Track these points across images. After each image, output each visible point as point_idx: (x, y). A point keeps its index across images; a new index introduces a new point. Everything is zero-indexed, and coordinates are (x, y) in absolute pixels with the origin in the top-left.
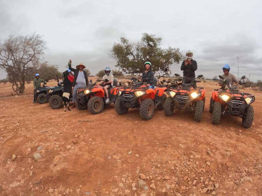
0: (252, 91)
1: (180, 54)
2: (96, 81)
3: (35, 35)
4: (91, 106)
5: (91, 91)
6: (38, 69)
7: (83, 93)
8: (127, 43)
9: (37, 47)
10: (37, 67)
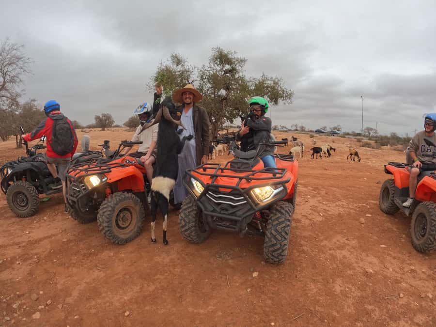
0: (394, 152)
1: (281, 87)
2: (121, 145)
3: (8, 45)
4: (108, 227)
5: (103, 180)
6: (17, 113)
7: (81, 182)
8: (183, 65)
9: (10, 68)
10: (16, 111)
